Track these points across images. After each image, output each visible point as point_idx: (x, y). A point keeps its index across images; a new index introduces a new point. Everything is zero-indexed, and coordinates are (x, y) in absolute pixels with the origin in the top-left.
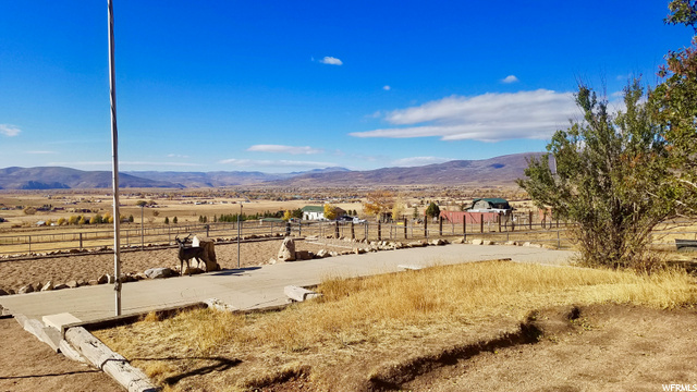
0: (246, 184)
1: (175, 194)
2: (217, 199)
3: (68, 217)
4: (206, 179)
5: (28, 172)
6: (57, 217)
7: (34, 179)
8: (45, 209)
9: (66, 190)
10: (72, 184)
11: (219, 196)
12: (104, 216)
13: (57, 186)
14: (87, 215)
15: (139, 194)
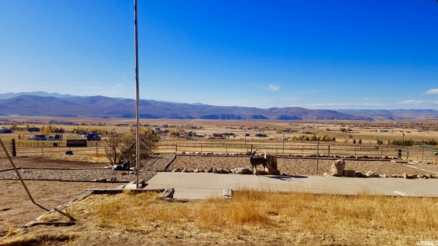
0: (421, 118)
1: (366, 125)
2: (395, 129)
3: (298, 136)
4: (389, 115)
5: (280, 110)
6: (292, 135)
7: (283, 114)
8: (288, 131)
9: (300, 121)
10: (303, 117)
11: (398, 127)
12: (318, 137)
13: (295, 118)
14: (308, 135)
15: (342, 124)
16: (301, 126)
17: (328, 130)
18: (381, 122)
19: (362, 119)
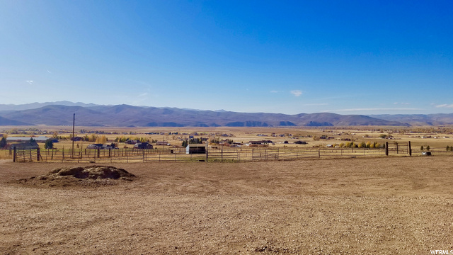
1: (405, 131)
2: (439, 135)
4: (427, 119)
5: (309, 116)
7: (313, 120)
8: (323, 138)
9: (332, 127)
10: (334, 123)
11: (440, 132)
13: (326, 124)
15: (379, 130)
16: (334, 133)
18: (419, 127)
19: (399, 124)
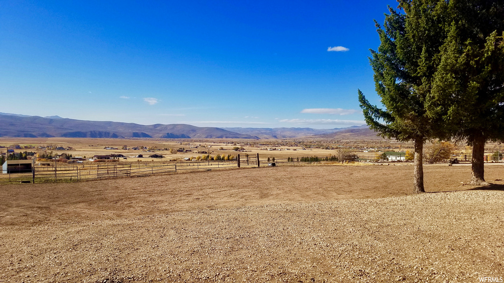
0: (301, 136)
1: (255, 143)
2: (283, 147)
4: (273, 133)
5: (166, 127)
6: (186, 156)
7: (169, 132)
9: (189, 139)
10: (191, 135)
11: (283, 145)
13: (183, 136)
15: (232, 143)
16: (192, 146)
17: (222, 149)
18: (266, 140)
19: (249, 137)
